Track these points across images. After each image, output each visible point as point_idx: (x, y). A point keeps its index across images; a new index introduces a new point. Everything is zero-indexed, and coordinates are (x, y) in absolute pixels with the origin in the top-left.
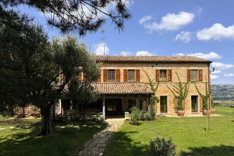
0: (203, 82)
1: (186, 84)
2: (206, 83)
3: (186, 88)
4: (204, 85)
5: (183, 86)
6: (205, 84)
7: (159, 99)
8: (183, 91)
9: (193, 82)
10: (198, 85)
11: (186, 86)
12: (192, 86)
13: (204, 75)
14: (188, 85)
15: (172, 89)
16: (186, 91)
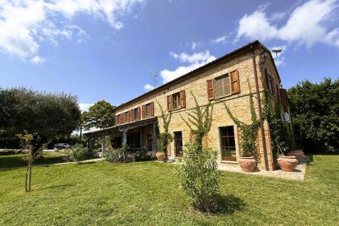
0: (242, 94)
1: (207, 106)
2: (251, 95)
3: (208, 113)
4: (246, 101)
5: (203, 111)
6: (249, 97)
7: (173, 136)
8: (204, 120)
9: (221, 101)
10: (230, 104)
11: (207, 110)
12: (218, 109)
13: (243, 79)
14: (210, 108)
15: (187, 120)
16: (207, 119)
